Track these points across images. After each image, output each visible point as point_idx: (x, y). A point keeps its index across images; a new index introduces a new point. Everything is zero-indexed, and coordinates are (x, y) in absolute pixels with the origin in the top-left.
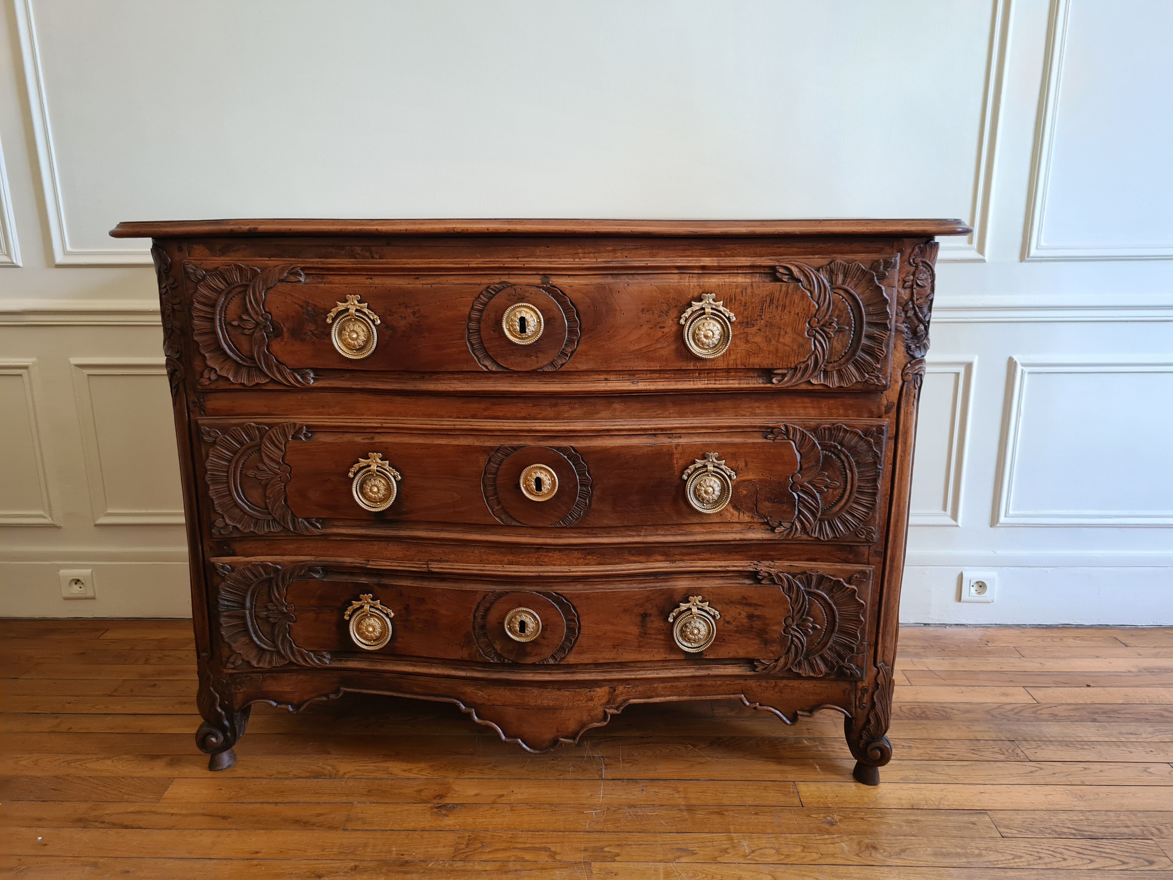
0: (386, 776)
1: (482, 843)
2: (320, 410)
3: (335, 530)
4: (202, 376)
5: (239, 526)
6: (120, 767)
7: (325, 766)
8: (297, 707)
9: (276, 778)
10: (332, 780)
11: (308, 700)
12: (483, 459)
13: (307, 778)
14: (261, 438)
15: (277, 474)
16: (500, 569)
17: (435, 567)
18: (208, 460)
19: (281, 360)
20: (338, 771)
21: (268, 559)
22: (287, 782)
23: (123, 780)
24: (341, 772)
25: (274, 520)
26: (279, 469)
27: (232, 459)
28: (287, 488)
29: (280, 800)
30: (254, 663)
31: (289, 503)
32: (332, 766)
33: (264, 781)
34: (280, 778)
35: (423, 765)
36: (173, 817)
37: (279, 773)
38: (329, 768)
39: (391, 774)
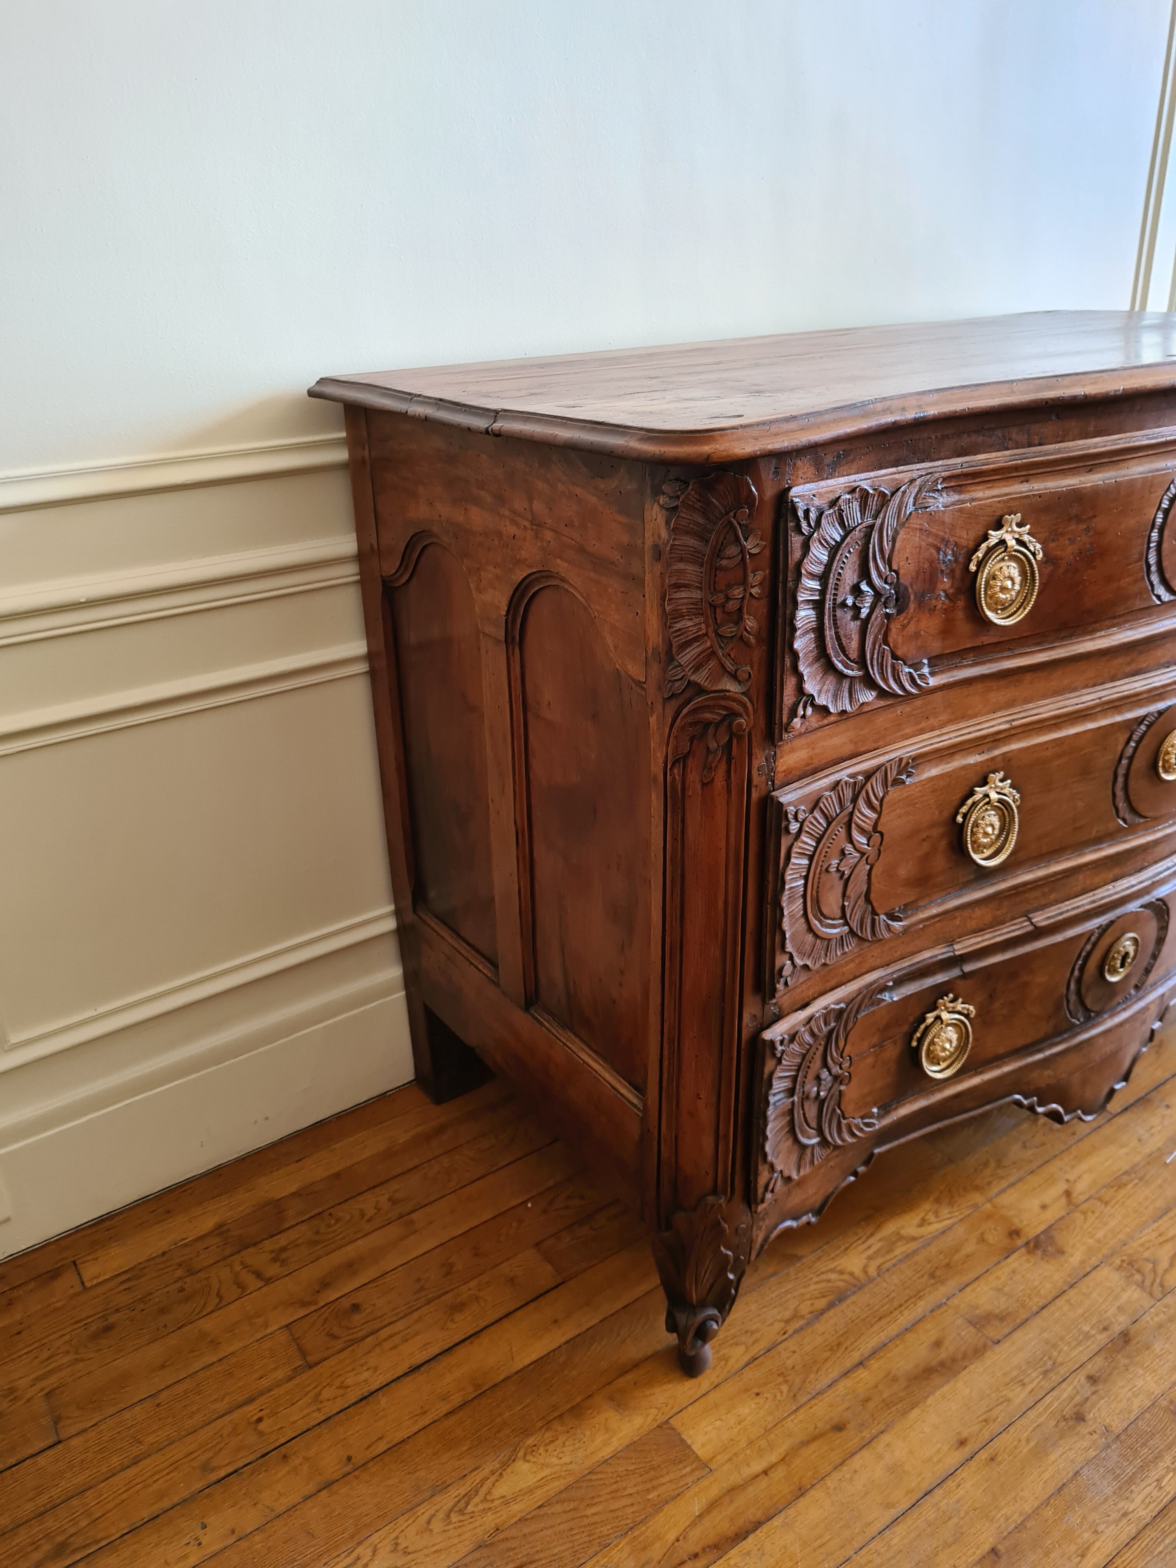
0: (913, 1246)
1: (1147, 1260)
2: (923, 725)
3: (922, 915)
4: (793, 714)
5: (809, 963)
6: (555, 1460)
7: (824, 1277)
8: (818, 1212)
9: (796, 1332)
10: (866, 1290)
11: (832, 1193)
12: (1122, 738)
13: (831, 1306)
14: (854, 800)
15: (863, 854)
16: (1111, 892)
17: (1041, 919)
18: (791, 866)
19: (899, 653)
20: (852, 1274)
21: (829, 1000)
22: (819, 1327)
23: (594, 1477)
24: (857, 1271)
25: (851, 932)
26: (868, 845)
27: (814, 852)
28: (873, 873)
29: (856, 1356)
30: (795, 1176)
31: (873, 896)
32: (832, 1270)
33: (791, 1344)
34: (801, 1329)
35: (927, 1206)
36: (771, 1474)
37: (788, 1322)
38: (833, 1276)
39: (914, 1239)
